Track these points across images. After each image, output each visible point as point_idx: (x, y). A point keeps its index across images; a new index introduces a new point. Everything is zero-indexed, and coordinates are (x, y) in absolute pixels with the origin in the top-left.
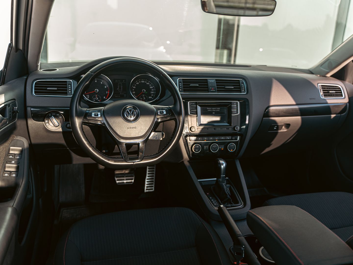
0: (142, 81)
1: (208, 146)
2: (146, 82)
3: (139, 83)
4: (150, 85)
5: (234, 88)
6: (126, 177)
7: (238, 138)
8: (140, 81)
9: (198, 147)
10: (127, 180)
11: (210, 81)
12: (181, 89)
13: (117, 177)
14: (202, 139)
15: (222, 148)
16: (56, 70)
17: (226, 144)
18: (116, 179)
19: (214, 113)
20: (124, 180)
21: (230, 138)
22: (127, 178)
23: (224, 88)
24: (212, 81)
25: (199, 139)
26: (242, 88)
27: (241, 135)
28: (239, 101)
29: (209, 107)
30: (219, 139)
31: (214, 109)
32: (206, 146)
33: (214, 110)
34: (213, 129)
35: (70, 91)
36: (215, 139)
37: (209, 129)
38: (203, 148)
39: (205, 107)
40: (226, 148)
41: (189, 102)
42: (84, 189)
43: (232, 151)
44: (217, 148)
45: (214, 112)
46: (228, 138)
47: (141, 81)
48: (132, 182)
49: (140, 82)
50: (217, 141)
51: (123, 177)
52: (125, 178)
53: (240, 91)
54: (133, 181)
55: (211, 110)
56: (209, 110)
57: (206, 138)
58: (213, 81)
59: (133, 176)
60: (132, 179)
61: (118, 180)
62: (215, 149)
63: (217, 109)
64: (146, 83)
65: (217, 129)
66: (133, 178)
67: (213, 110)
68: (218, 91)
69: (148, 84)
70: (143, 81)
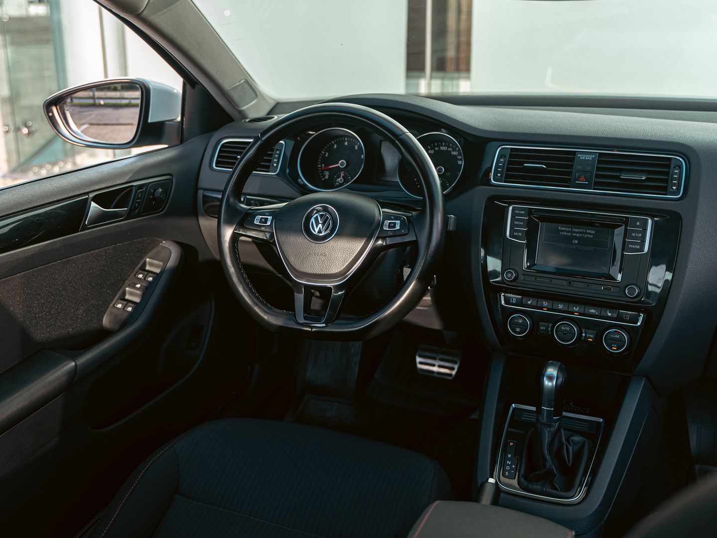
0: (442, 146)
1: (550, 325)
2: (450, 149)
3: (435, 151)
4: (459, 157)
5: (647, 180)
6: (441, 360)
7: (641, 319)
8: (436, 146)
9: (520, 321)
10: (440, 366)
11: (582, 157)
12: (499, 172)
13: (420, 356)
14: (535, 304)
15: (591, 338)
16: (274, 117)
17: (600, 329)
18: (418, 359)
19: (576, 242)
20: (433, 365)
21: (615, 315)
22: (442, 363)
23: (618, 178)
24: (587, 156)
25: (529, 302)
26: (672, 181)
27: (647, 312)
28: (652, 217)
29: (565, 225)
30: (582, 311)
31: (579, 232)
32: (547, 324)
33: (578, 235)
34: (566, 284)
35: (275, 162)
36: (570, 310)
37: (553, 280)
38: (534, 326)
39: (554, 225)
40: (598, 338)
41: (511, 208)
42: (357, 367)
43: (614, 350)
44: (572, 335)
45: (576, 238)
46: (609, 314)
47: (439, 146)
48: (450, 375)
49: (436, 149)
50: (576, 316)
51: (434, 359)
52: (437, 363)
53: (664, 190)
54: (454, 373)
55: (569, 234)
56: (565, 233)
57: (545, 304)
58: (589, 157)
59: (455, 363)
60: (453, 369)
61: (421, 363)
62: (566, 336)
63: (586, 233)
64: (450, 151)
65: (575, 284)
66: (456, 367)
67: (575, 234)
68: (598, 185)
69: (454, 153)
70: (444, 146)
